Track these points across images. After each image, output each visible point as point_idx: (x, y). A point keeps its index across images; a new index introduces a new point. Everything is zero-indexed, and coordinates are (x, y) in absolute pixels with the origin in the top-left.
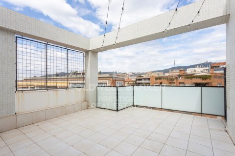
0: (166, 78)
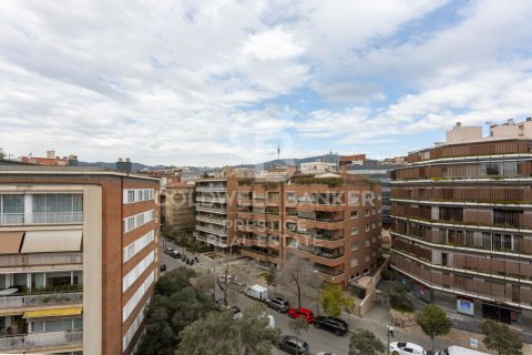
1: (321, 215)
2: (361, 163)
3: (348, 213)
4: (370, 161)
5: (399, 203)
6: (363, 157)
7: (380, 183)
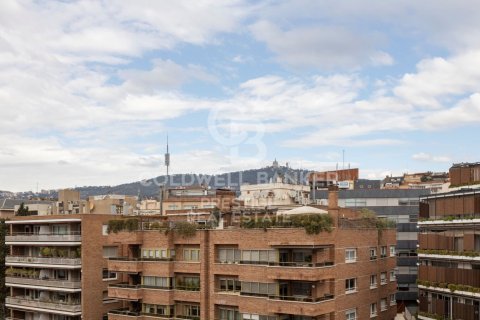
0: (161, 222)
1: (288, 289)
2: (349, 185)
3: (340, 282)
4: (366, 182)
5: (434, 262)
6: (353, 173)
7: (393, 225)
